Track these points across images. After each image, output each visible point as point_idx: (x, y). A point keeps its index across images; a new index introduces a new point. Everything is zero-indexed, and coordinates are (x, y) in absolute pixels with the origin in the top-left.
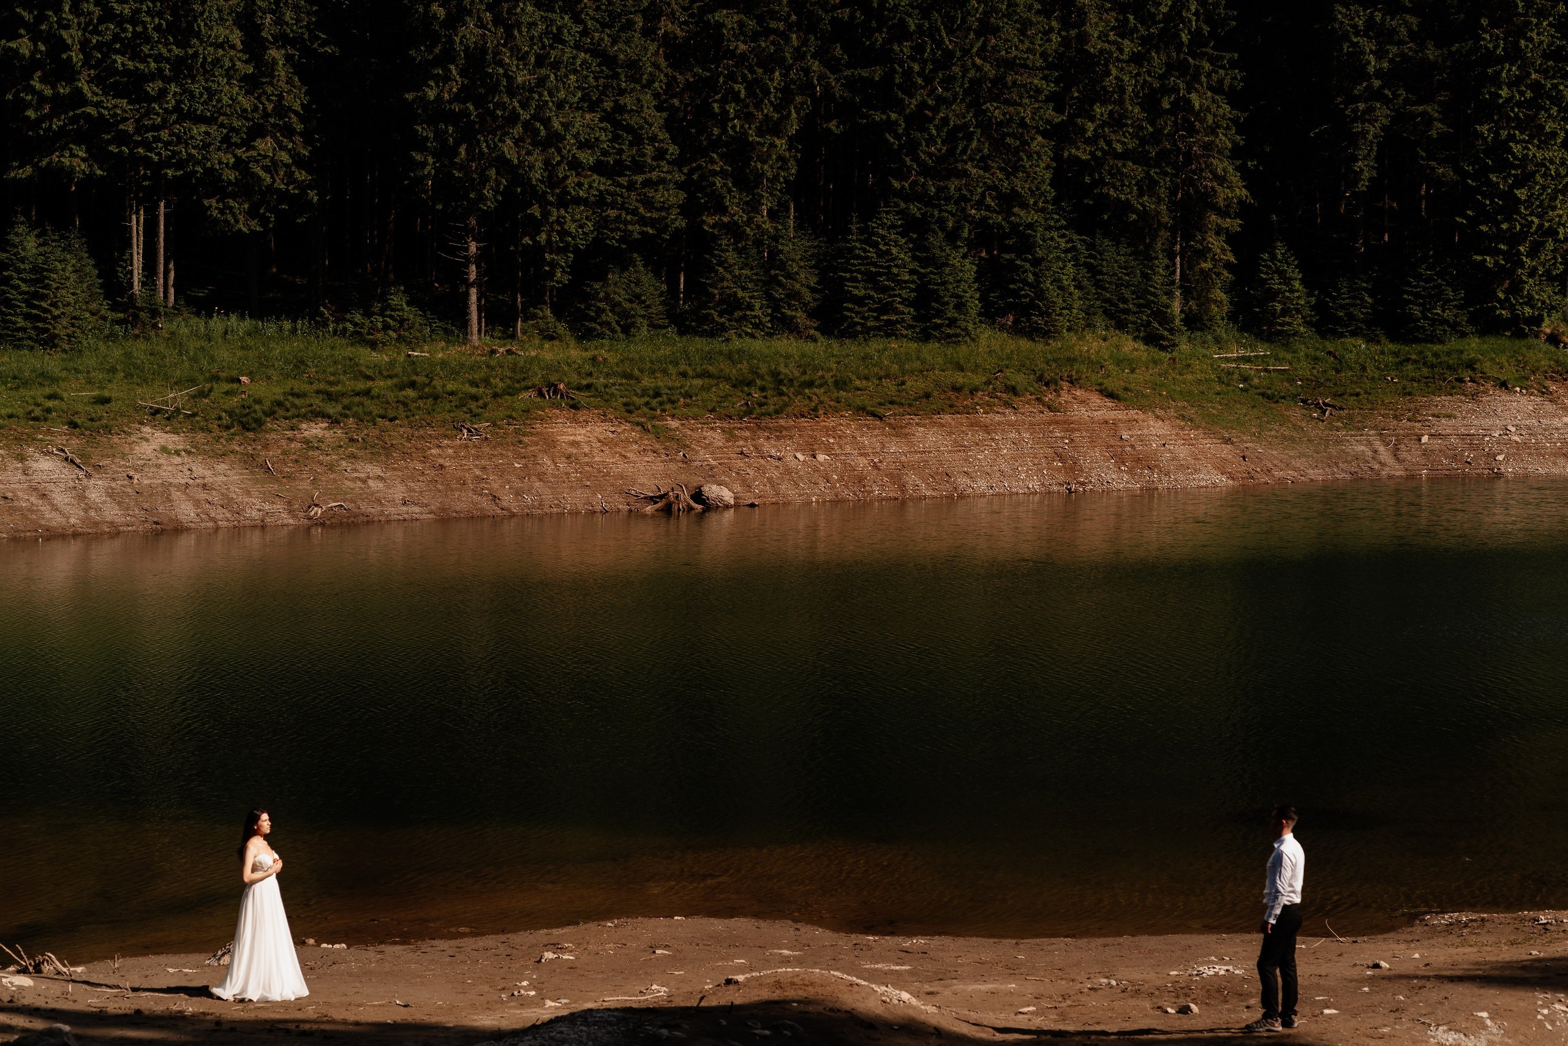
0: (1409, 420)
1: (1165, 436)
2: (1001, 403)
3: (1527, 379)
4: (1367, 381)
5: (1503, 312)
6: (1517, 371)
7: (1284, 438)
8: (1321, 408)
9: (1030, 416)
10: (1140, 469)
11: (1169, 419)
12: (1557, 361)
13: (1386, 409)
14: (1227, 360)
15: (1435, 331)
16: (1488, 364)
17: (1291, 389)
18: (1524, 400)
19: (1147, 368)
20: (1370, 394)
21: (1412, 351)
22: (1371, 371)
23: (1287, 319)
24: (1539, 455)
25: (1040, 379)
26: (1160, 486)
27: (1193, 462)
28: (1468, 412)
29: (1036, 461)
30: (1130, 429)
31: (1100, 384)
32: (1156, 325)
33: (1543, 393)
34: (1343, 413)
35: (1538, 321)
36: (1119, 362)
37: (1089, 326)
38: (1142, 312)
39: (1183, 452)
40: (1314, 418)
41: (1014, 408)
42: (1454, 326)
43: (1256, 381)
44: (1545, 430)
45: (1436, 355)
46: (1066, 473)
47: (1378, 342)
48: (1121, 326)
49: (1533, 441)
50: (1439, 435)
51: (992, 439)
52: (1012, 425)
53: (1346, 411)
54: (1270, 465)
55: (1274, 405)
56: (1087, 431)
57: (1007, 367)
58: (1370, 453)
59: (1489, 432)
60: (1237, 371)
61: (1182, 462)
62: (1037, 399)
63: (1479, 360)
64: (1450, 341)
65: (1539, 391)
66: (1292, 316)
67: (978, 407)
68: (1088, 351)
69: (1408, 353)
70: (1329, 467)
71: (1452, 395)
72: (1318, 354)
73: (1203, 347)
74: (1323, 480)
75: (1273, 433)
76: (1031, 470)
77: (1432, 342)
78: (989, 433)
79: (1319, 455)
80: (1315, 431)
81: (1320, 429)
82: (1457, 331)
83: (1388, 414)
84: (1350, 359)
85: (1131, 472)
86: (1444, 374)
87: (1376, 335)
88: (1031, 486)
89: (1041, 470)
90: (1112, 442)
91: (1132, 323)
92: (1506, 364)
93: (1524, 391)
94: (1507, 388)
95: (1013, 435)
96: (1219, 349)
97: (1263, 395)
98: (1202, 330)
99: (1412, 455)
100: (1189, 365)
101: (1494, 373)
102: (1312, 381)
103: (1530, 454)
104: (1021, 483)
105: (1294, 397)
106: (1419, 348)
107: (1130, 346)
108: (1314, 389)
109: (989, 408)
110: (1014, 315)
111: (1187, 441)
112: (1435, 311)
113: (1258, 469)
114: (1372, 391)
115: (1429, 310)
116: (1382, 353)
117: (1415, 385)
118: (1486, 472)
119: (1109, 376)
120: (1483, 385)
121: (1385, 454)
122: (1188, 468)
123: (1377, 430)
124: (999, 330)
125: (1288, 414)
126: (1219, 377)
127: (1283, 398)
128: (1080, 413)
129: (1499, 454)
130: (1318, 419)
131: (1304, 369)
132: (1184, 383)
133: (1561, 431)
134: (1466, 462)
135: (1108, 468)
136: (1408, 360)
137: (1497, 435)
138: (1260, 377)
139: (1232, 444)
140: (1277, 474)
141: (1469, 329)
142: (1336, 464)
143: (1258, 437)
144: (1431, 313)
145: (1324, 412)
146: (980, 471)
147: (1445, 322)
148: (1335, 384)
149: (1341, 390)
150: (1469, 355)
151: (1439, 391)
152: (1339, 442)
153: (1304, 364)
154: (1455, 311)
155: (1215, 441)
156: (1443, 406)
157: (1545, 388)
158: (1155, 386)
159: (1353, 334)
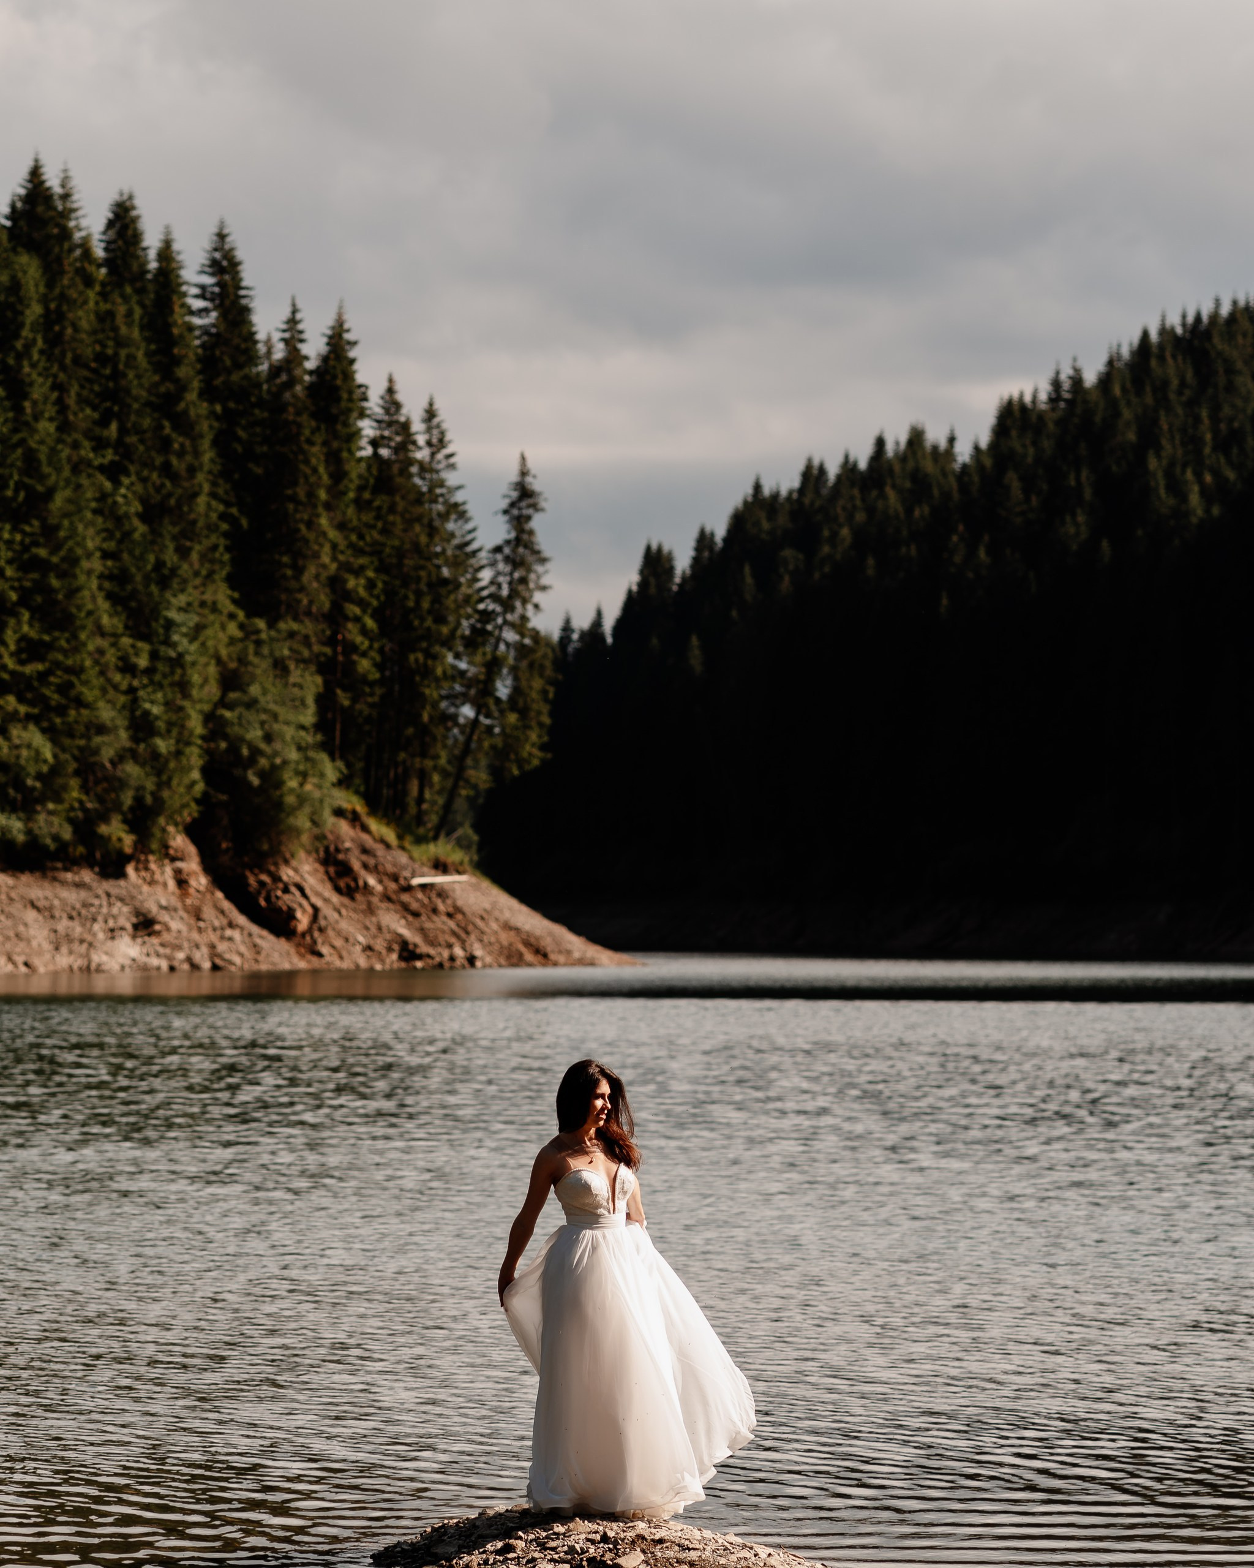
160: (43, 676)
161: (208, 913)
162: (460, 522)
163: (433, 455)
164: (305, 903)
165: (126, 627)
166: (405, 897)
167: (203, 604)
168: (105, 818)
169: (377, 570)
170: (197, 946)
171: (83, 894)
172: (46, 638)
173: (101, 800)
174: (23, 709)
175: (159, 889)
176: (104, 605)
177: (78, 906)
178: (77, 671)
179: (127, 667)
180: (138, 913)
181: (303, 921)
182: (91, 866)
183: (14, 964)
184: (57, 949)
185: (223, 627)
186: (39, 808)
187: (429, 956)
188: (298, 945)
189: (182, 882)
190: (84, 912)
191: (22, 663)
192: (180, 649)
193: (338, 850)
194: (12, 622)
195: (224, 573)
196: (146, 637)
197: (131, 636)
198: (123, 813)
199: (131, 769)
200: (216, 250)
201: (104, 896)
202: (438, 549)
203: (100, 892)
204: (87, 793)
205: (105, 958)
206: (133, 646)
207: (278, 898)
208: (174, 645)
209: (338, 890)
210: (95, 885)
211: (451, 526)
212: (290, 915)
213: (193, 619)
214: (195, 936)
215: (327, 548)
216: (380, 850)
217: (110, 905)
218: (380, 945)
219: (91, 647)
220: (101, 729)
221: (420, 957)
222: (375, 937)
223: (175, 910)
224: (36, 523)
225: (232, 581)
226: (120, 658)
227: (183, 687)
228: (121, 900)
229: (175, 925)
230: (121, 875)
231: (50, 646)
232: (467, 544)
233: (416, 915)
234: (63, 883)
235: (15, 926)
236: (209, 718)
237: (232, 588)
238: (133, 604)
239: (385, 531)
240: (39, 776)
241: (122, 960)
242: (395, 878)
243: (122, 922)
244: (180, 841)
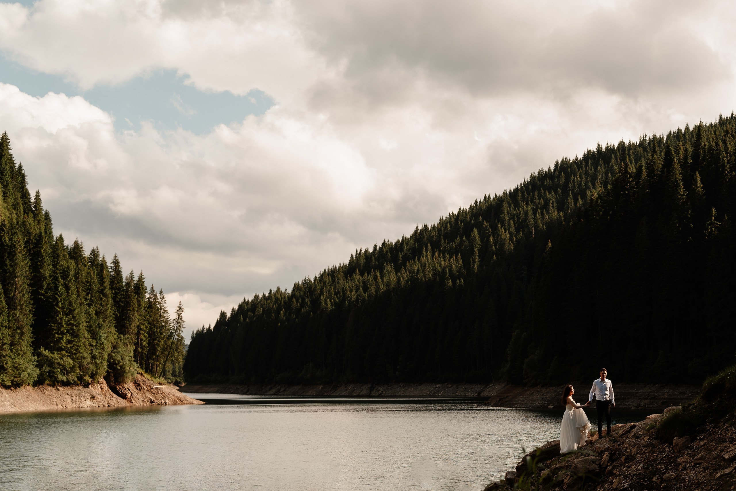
160: (71, 347)
161: (108, 395)
162: (167, 314)
163: (161, 300)
164: (129, 392)
165: (91, 337)
166: (152, 390)
167: (108, 332)
168: (84, 376)
169: (148, 324)
170: (105, 402)
171: (79, 392)
172: (72, 339)
173: (83, 372)
174: (67, 354)
175: (97, 390)
176: (86, 332)
177: (78, 394)
178: (79, 346)
179: (91, 345)
180: (91, 395)
181: (129, 396)
182: (81, 386)
183: (63, 407)
184: (73, 403)
185: (113, 336)
186: (70, 374)
187: (156, 402)
188: (128, 401)
189: (102, 388)
190: (79, 395)
191: (67, 344)
192: (103, 341)
193: (137, 381)
194: (65, 336)
195: (114, 325)
196: (95, 339)
197: (92, 339)
198: (89, 375)
199: (91, 367)
200: (114, 259)
201: (84, 392)
202: (162, 319)
203: (83, 391)
204: (81, 371)
205: (83, 405)
206: (92, 341)
207: (123, 391)
208: (101, 340)
209: (137, 389)
211: (165, 315)
212: (126, 395)
213: (106, 335)
214: (104, 399)
215: (137, 320)
216: (147, 381)
217: (85, 394)
218: (146, 400)
219: (82, 341)
220: (84, 358)
222: (144, 399)
223: (100, 394)
224: (71, 315)
225: (115, 327)
226: (89, 343)
227: (103, 349)
228: (88, 393)
229: (99, 397)
230: (88, 387)
231: (73, 341)
232: (168, 318)
233: (154, 394)
234: (75, 390)
235: (63, 399)
236: (109, 355)
237: (115, 328)
238: (93, 332)
239: (150, 316)
240: (70, 368)
241: (87, 405)
242: (150, 387)
243: (88, 397)
244: (102, 380)
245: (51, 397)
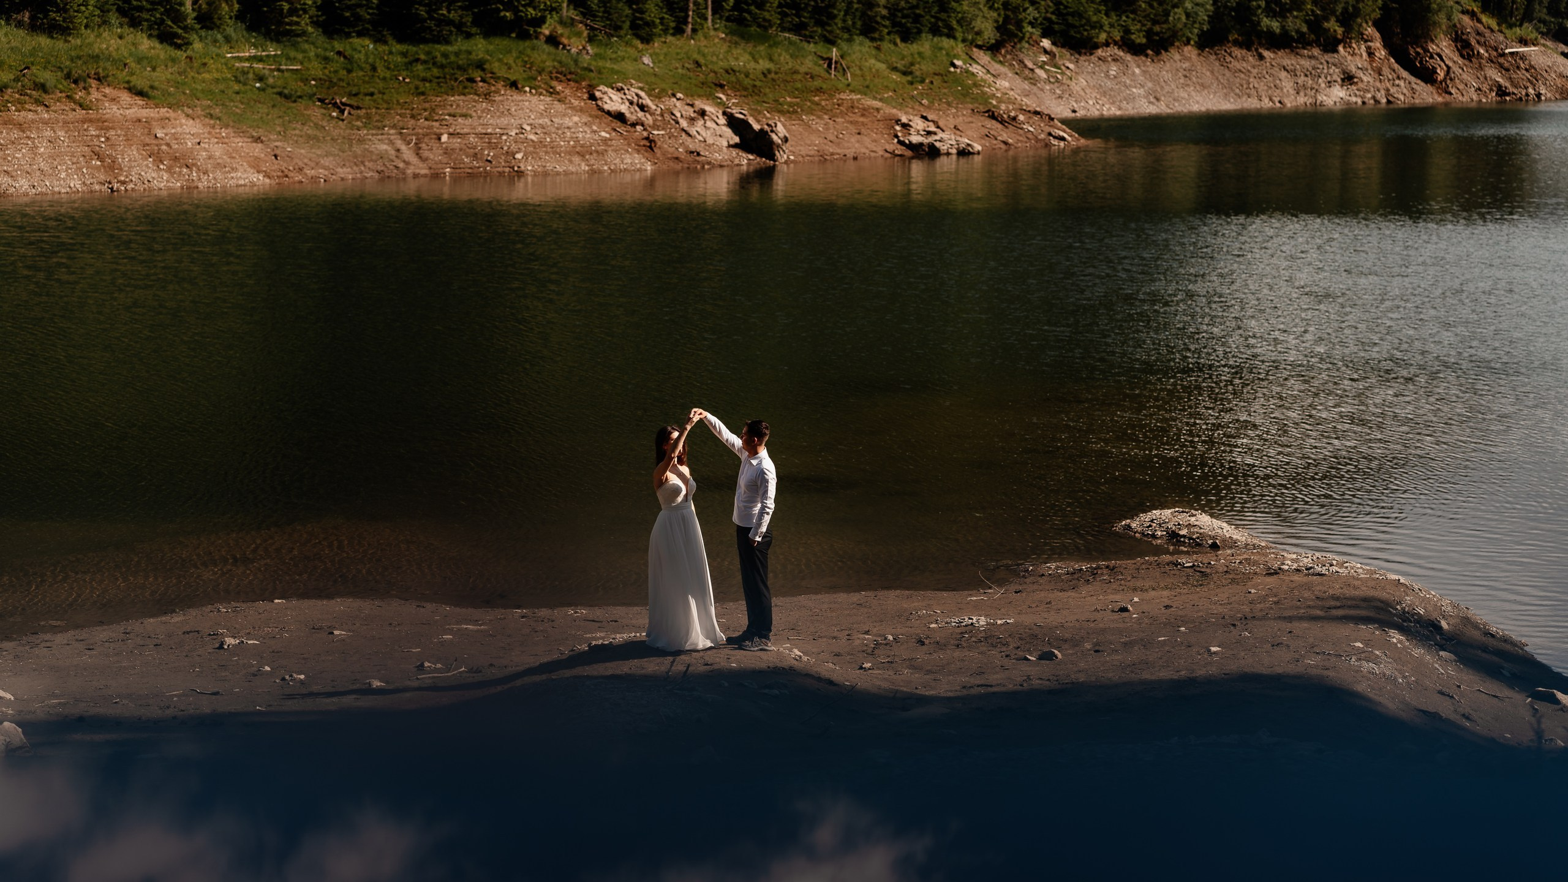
0: (426, 119)
1: (198, 134)
2: (32, 101)
3: (535, 79)
4: (378, 81)
5: (508, 14)
6: (524, 71)
7: (309, 137)
8: (339, 108)
9: (62, 114)
10: (179, 167)
11: (198, 117)
12: (560, 62)
13: (402, 109)
14: (240, 59)
15: (441, 31)
16: (496, 64)
17: (306, 88)
18: (535, 99)
19: (166, 66)
20: (384, 94)
21: (421, 51)
22: (381, 71)
23: (295, 19)
24: (555, 153)
25: (68, 76)
26: (200, 185)
27: (228, 160)
28: (483, 111)
29: (75, 160)
30: (163, 128)
31: (128, 82)
32: (170, 23)
33: (551, 93)
34: (362, 112)
35: (540, 22)
36: (139, 60)
37: (105, 22)
38: (156, 10)
39: (218, 151)
40: (333, 117)
41: (46, 105)
42: (460, 27)
43: (271, 81)
44: (558, 129)
45: (445, 55)
46: (106, 171)
47: (385, 43)
48: (134, 23)
49: (548, 140)
50: (458, 134)
51: (28, 138)
52: (46, 123)
53: (364, 111)
54: (301, 164)
55: (294, 105)
56: (121, 129)
57: (32, 64)
58: (393, 152)
59: (505, 132)
60: (252, 71)
61: (219, 161)
62: (68, 97)
63: (487, 61)
64: (456, 40)
65: (547, 91)
66: (299, 16)
67: (9, 105)
68: (107, 49)
69: (416, 53)
70: (356, 164)
71: (464, 95)
72: (328, 54)
73: (215, 46)
74: (353, 179)
75: (297, 132)
76: (71, 169)
77: (439, 43)
78: (23, 132)
79: (345, 154)
80: (338, 130)
81: (341, 128)
82: (462, 32)
83: (405, 114)
84: (360, 59)
85: (169, 170)
86: (454, 74)
87: (383, 36)
88: (72, 185)
89: (81, 169)
90: (147, 140)
91: (147, 20)
92: (513, 65)
93: (533, 91)
94: (517, 88)
95: (48, 133)
96: (231, 48)
97: (280, 94)
98: (212, 29)
99: (435, 155)
100: (205, 64)
101: (502, 72)
102: (325, 81)
103: (546, 152)
104: (62, 182)
105: (311, 96)
106: (427, 49)
107: (146, 44)
108: (328, 88)
109: (21, 106)
110: (30, 12)
111: (221, 140)
112: (441, 12)
113: (291, 168)
114: (387, 91)
115: (435, 11)
116: (391, 53)
117: (427, 85)
118: (507, 170)
119: (132, 74)
120: (494, 85)
121: (408, 153)
122: (225, 167)
123: (396, 129)
124: (16, 26)
125: (308, 112)
126: (236, 77)
127: (300, 97)
128: (111, 110)
129: (517, 152)
130: (338, 118)
131: (316, 69)
132: (204, 82)
133: (573, 130)
134: (487, 160)
135: (147, 166)
136: (417, 60)
137: (513, 134)
138: (274, 76)
139: (262, 142)
140: (310, 173)
141: (474, 30)
142: (363, 163)
143: (284, 135)
144: (438, 14)
145: (342, 112)
146: (21, 170)
147: (450, 22)
148: (348, 84)
149: (355, 90)
150: (477, 55)
151: (452, 91)
152: (361, 141)
153: (315, 64)
154: (460, 12)
155: (246, 140)
156: (458, 105)
157: (551, 88)
158: (177, 85)
159: (360, 34)
161: (1386, 71)
164: (1442, 64)
166: (1501, 60)
168: (1327, 20)
170: (1379, 90)
171: (1313, 62)
173: (1323, 9)
175: (1357, 58)
177: (1310, 69)
180: (1344, 72)
181: (1441, 74)
182: (1319, 46)
183: (1273, 102)
184: (1298, 93)
186: (1288, 15)
187: (1514, 93)
188: (1438, 88)
189: (1371, 54)
190: (1313, 72)
193: (1462, 33)
198: (1337, 17)
201: (1325, 63)
203: (1323, 61)
204: (1316, 6)
205: (1325, 98)
207: (1426, 61)
209: (1462, 56)
210: (1320, 56)
212: (1434, 71)
214: (1378, 84)
216: (1487, 33)
217: (1328, 68)
218: (1485, 88)
221: (1508, 94)
222: (1482, 83)
223: (1367, 70)
228: (1335, 65)
229: (1365, 79)
230: (1337, 51)
233: (1507, 70)
234: (1302, 56)
235: (1274, 80)
241: (1334, 99)
242: (1496, 50)
243: (1335, 77)
244: (1370, 30)
245: (1242, 76)
